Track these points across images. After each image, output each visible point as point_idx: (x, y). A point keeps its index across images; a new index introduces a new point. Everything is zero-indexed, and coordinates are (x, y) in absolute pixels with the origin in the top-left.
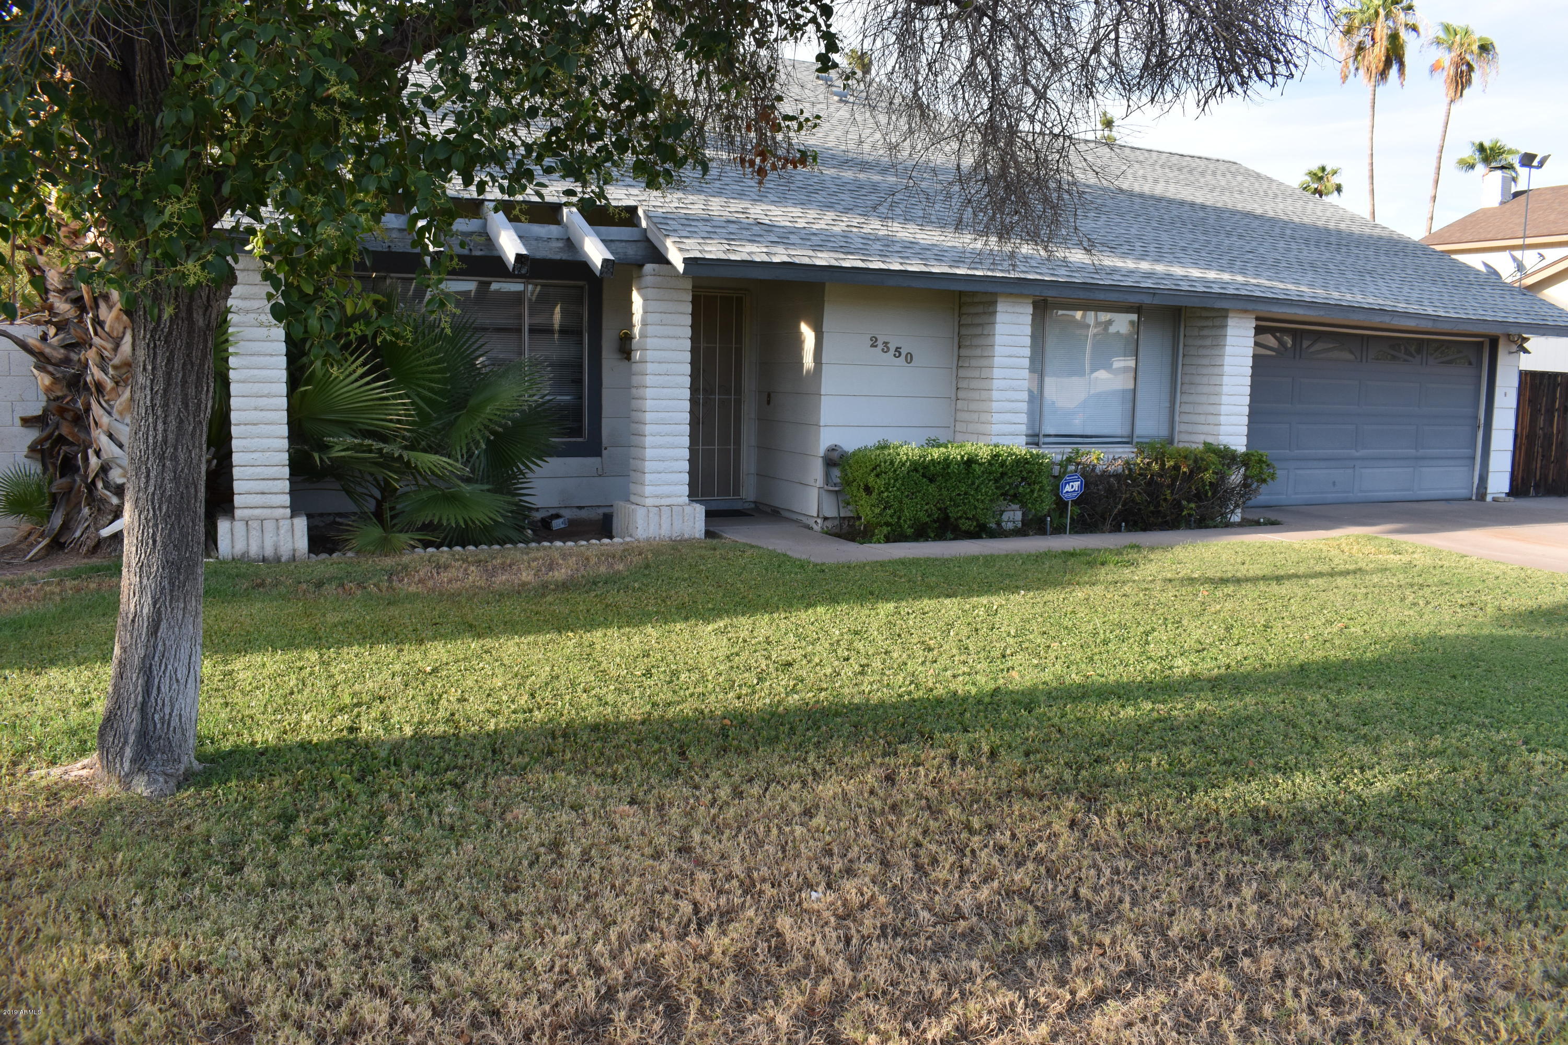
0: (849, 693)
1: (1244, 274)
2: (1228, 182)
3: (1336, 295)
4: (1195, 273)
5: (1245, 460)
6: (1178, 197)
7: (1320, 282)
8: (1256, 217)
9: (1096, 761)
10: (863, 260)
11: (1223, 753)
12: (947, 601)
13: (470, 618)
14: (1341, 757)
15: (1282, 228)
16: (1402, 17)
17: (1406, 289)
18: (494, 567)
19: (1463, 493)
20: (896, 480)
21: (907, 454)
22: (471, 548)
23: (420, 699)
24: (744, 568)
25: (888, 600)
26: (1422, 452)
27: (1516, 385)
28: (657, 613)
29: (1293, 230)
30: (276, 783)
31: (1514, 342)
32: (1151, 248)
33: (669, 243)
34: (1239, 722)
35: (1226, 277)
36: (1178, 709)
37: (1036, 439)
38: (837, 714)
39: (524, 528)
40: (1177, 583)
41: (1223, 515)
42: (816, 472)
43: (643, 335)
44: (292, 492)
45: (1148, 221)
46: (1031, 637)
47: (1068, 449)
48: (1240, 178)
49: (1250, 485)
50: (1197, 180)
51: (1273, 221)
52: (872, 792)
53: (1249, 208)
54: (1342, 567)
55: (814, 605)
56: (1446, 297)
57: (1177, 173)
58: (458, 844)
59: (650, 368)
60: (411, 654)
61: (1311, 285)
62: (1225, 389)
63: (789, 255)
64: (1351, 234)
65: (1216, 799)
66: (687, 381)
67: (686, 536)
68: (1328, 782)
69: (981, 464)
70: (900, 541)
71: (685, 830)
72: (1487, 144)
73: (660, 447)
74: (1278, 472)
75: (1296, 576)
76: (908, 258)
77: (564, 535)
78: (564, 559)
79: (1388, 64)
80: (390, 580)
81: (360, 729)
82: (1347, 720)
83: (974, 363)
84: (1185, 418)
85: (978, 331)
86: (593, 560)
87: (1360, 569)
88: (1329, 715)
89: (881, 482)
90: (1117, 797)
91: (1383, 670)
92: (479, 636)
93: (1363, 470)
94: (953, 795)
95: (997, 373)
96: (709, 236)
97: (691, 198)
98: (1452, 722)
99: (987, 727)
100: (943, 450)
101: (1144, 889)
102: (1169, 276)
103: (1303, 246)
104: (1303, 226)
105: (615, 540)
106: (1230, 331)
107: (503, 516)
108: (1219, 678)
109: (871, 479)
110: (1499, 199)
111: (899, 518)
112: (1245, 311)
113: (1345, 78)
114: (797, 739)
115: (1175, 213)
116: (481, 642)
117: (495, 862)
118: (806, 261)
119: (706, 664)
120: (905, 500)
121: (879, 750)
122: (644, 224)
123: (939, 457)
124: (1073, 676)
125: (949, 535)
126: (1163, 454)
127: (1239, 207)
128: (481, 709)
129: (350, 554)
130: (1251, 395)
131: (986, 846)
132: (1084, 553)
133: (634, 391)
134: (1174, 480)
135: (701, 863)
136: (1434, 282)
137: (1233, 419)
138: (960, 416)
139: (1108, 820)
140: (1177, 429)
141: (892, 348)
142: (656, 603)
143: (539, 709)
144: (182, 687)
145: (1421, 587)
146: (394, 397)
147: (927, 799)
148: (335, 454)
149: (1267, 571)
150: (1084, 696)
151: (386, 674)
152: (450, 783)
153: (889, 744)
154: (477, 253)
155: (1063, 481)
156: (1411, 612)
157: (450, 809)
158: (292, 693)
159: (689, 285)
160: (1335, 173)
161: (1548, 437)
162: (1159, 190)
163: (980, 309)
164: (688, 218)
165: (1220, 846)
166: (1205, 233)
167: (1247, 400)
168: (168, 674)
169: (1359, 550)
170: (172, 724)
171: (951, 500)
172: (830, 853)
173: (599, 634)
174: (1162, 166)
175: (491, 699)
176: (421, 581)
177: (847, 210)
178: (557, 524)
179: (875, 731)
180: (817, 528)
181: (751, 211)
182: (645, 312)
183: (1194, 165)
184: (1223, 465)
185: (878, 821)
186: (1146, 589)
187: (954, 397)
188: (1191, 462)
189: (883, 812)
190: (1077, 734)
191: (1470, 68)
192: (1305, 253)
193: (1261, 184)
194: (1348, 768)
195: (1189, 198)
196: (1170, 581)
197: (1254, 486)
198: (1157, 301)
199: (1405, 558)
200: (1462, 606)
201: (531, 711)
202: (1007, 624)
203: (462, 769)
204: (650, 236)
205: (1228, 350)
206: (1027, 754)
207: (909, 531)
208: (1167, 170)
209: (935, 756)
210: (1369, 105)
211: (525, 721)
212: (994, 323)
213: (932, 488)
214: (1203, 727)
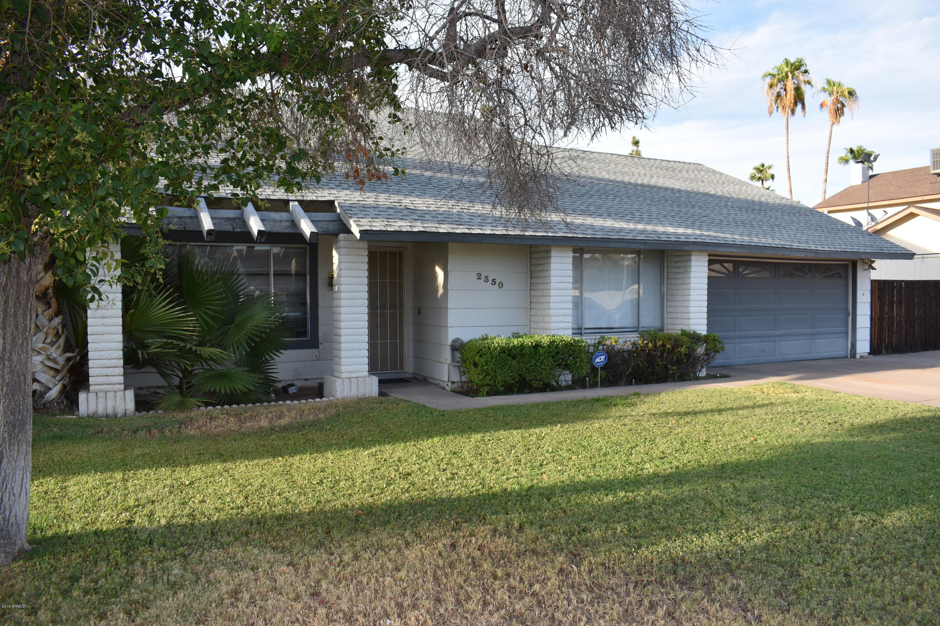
0: (441, 492)
1: (700, 229)
2: (696, 176)
3: (756, 240)
4: (671, 230)
5: (705, 339)
6: (664, 185)
7: (747, 232)
8: (711, 196)
9: (583, 530)
10: (468, 229)
11: (663, 522)
12: (515, 432)
13: (222, 451)
14: (735, 523)
15: (726, 202)
16: (802, 78)
17: (799, 235)
18: (245, 418)
19: (842, 353)
20: (492, 359)
21: (498, 343)
22: (235, 406)
23: (176, 501)
24: (396, 415)
25: (478, 433)
26: (815, 330)
27: (870, 288)
28: (337, 444)
29: (733, 202)
30: (73, 557)
31: (866, 263)
32: (645, 216)
33: (351, 221)
34: (677, 502)
35: (689, 231)
36: (640, 495)
37: (580, 331)
38: (431, 505)
39: (270, 393)
40: (657, 416)
41: (695, 373)
42: (447, 355)
43: (339, 276)
44: (125, 374)
45: (645, 200)
46: (561, 453)
47: (598, 336)
48: (703, 173)
49: (710, 354)
50: (677, 175)
51: (721, 198)
52: (440, 554)
53: (707, 190)
54: (760, 403)
55: (432, 437)
56: (823, 239)
57: (665, 171)
58: (175, 593)
59: (343, 295)
60: (181, 474)
61: (741, 235)
62: (692, 298)
63: (423, 227)
64: (767, 204)
65: (652, 553)
66: (366, 303)
67: (367, 396)
68: (724, 539)
69: (543, 347)
70: (496, 395)
71: (318, 582)
72: (855, 148)
73: (350, 342)
74: (725, 346)
75: (732, 409)
76: (496, 226)
77: (293, 397)
78: (288, 412)
79: (795, 104)
80: (180, 427)
81: (134, 521)
82: (743, 499)
83: (539, 287)
84: (670, 315)
85: (541, 268)
86: (307, 412)
87: (772, 404)
88: (733, 496)
89: (483, 360)
90: (591, 553)
91: (772, 466)
92: (225, 461)
93: (780, 343)
94: (489, 555)
95: (552, 292)
96: (376, 217)
97: (368, 194)
98: (808, 498)
99: (520, 510)
100: (520, 339)
101: (597, 612)
102: (655, 232)
103: (738, 212)
104: (739, 200)
105: (324, 399)
106: (693, 263)
107: (253, 385)
108: (670, 475)
109: (477, 358)
110: (861, 180)
111: (495, 381)
112: (702, 251)
113: (771, 113)
114: (401, 521)
115: (662, 195)
116: (225, 464)
117: (195, 605)
118: (434, 230)
119: (358, 476)
120: (498, 370)
121: (450, 527)
122: (338, 211)
123: (518, 344)
124: (581, 476)
125: (526, 390)
126: (656, 338)
127: (701, 190)
128: (212, 507)
129: (160, 412)
130: (708, 301)
131: (503, 587)
132: (605, 399)
133: (335, 309)
134: (662, 353)
135: (323, 603)
136: (816, 230)
137: (698, 315)
138: (533, 318)
139: (582, 569)
140: (666, 322)
141: (490, 279)
142: (338, 438)
143: (248, 506)
144: (17, 498)
145: (806, 413)
146: (188, 316)
147: (473, 558)
148: (152, 350)
149: (714, 407)
150: (585, 489)
151: (161, 485)
152: (179, 555)
153: (457, 523)
154: (238, 230)
155: (595, 356)
156: (797, 429)
157: (175, 571)
158: (99, 499)
159: (365, 245)
160: (770, 167)
161: (891, 318)
162: (653, 182)
163: (542, 255)
164: (364, 206)
165: (649, 583)
166: (679, 206)
167: (706, 304)
168: (7, 490)
169: (774, 391)
170: (11, 521)
171: (526, 369)
172: (405, 594)
173: (298, 458)
174: (656, 168)
175: (220, 501)
176: (199, 428)
177: (461, 199)
178: (292, 390)
179: (450, 515)
180: (448, 388)
181: (403, 201)
182: (340, 262)
183: (676, 166)
184: (692, 343)
185: (439, 573)
186: (638, 420)
187: (529, 308)
188: (672, 342)
189: (444, 567)
190: (574, 513)
191: (843, 106)
192: (739, 216)
193: (715, 176)
194: (739, 529)
195: (671, 186)
196: (654, 414)
197: (711, 355)
198: (647, 247)
199: (800, 395)
200: (830, 424)
201: (242, 508)
202: (548, 445)
203: (190, 545)
204: (342, 217)
205: (693, 274)
206: (541, 527)
207: (502, 389)
208: (659, 170)
209: (483, 530)
210: (785, 128)
211: (237, 514)
212: (550, 263)
213: (514, 363)
214: (654, 506)
